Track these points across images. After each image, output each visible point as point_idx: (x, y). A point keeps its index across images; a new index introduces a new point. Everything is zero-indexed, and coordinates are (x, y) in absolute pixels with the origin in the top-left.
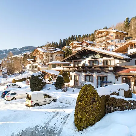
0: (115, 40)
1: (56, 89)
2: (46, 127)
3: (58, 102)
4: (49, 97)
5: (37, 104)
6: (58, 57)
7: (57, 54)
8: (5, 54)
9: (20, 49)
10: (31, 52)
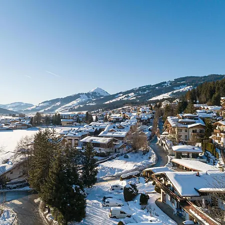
3: (131, 218)
4: (125, 213)
6: (196, 134)
7: (194, 129)
8: (148, 93)
9: (171, 83)
10: (189, 87)
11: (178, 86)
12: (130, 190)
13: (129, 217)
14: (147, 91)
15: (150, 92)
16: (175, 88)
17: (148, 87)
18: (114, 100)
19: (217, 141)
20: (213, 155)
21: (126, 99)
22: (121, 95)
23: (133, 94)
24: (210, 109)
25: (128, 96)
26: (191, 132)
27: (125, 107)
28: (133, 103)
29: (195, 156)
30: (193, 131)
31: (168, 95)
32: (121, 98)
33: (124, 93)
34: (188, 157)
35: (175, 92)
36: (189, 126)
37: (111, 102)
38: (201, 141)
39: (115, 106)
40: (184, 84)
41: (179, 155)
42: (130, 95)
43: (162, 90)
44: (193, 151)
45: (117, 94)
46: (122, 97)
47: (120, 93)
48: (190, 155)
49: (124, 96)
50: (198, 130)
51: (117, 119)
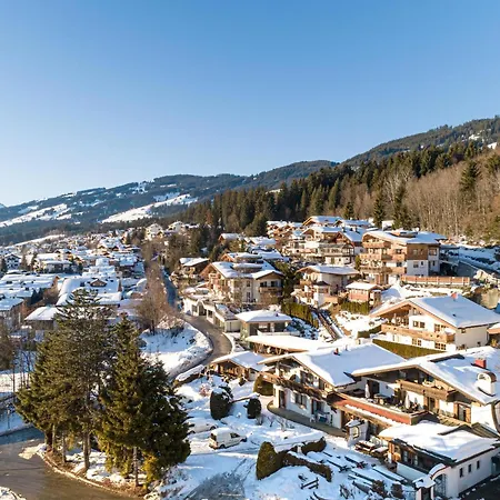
0: (405, 265)
1: (249, 418)
2: (233, 474)
3: (248, 443)
4: (237, 436)
5: (223, 446)
6: (266, 289)
7: (263, 281)
8: (101, 205)
9: (148, 186)
10: (183, 197)
11: (163, 193)
12: (225, 397)
13: (244, 440)
14: (97, 202)
15: (105, 204)
16: (157, 198)
17: (99, 192)
18: (16, 220)
19: (304, 300)
20: (308, 323)
21: (47, 217)
22: (35, 208)
23: (63, 206)
24: (256, 242)
25: (52, 212)
26: (257, 287)
27: (51, 237)
28: (68, 228)
29: (280, 328)
30: (262, 285)
31: (144, 212)
32: (34, 215)
33: (43, 204)
34: (269, 330)
35: (157, 205)
36: (255, 275)
37: (9, 223)
38: (280, 302)
39: (24, 234)
40: (174, 190)
41: (254, 328)
42: (56, 208)
43: (130, 199)
44: (277, 319)
45: (25, 206)
46: (38, 213)
47: (33, 203)
48: (272, 328)
49: (43, 210)
50: (269, 282)
51: (56, 265)
